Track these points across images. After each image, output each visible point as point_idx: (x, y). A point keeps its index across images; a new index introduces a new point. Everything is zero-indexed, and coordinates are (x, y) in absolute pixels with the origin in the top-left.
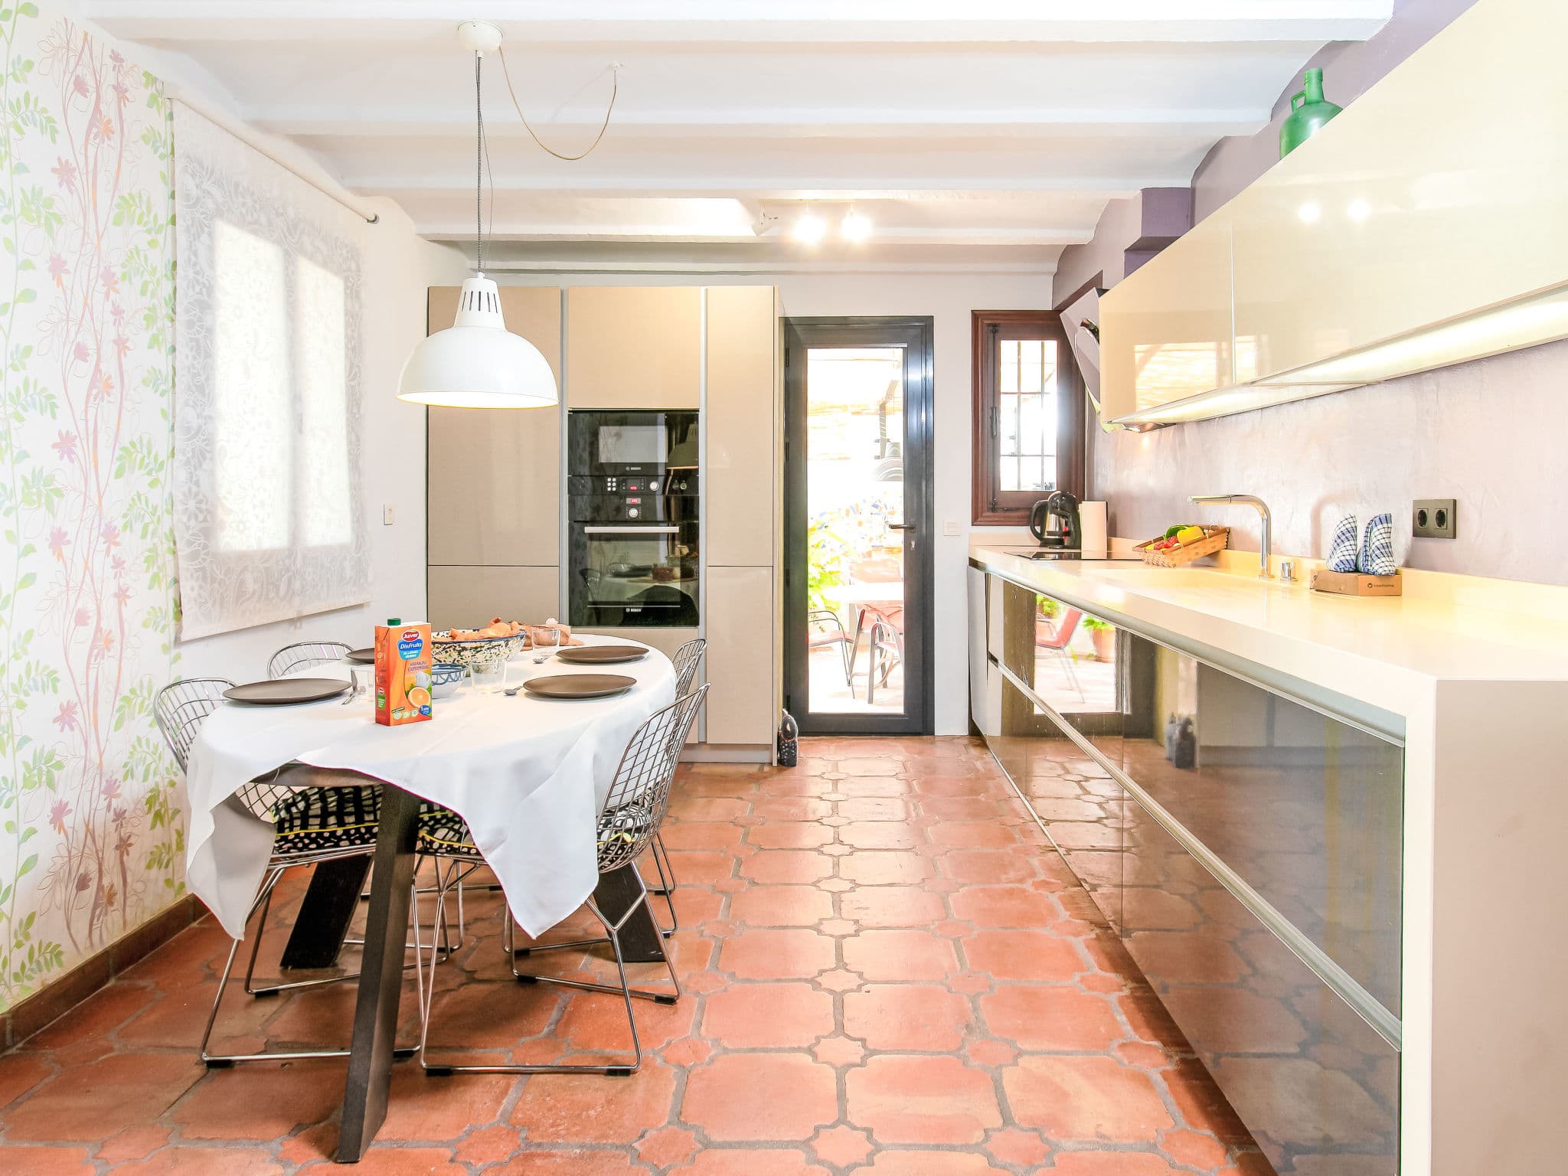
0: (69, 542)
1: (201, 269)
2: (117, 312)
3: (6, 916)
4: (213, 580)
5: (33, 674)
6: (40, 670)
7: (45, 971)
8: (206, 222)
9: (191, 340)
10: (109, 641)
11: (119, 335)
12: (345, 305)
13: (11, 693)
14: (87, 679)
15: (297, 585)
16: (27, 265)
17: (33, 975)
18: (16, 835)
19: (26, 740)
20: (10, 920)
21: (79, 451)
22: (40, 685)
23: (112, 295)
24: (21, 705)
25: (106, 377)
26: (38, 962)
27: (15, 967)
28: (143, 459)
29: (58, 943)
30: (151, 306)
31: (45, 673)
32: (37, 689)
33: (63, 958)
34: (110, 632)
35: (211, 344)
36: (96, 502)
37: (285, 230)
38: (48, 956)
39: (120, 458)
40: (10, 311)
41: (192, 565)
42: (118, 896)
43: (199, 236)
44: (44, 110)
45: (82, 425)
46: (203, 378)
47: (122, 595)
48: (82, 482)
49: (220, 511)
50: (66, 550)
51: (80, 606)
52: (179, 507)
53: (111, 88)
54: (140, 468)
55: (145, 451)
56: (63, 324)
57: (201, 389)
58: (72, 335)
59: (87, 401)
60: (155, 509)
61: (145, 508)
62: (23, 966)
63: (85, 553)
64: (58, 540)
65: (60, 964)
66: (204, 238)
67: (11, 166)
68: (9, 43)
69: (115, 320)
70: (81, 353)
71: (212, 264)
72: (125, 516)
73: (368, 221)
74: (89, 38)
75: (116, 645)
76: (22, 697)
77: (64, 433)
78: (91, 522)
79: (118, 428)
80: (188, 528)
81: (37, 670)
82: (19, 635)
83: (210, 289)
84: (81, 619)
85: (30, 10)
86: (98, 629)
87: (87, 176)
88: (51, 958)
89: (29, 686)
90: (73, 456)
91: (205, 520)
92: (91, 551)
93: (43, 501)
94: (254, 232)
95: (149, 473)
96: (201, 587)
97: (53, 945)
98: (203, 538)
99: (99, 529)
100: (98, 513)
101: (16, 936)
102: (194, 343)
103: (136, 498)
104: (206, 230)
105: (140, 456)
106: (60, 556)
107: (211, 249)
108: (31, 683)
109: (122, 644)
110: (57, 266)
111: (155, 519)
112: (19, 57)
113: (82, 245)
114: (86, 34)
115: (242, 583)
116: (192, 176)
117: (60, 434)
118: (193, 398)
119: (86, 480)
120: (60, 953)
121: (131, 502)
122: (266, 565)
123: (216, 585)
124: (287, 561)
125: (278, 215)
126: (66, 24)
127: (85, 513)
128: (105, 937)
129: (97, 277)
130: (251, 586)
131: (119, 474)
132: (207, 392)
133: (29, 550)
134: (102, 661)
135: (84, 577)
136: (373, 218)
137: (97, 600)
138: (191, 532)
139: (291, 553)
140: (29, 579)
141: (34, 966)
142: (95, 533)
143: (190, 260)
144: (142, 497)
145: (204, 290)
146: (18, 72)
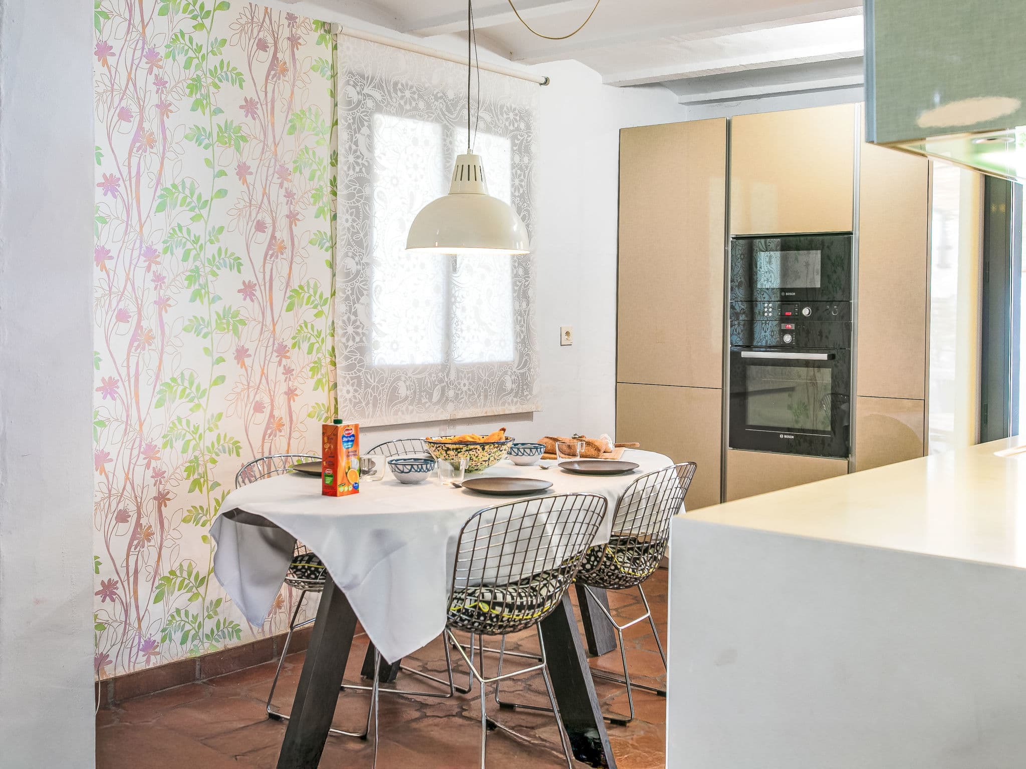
0: (250, 356)
1: (361, 153)
2: (289, 195)
3: (201, 596)
4: (367, 386)
5: (222, 442)
6: (227, 440)
7: (228, 639)
8: (366, 118)
9: (351, 208)
10: (280, 426)
11: (291, 211)
12: (512, 159)
13: (206, 453)
14: (263, 449)
15: (451, 393)
16: (222, 173)
17: (220, 640)
18: (209, 545)
19: (216, 484)
20: (204, 600)
21: (258, 293)
22: (227, 449)
23: (286, 184)
24: (214, 462)
25: (280, 241)
26: (223, 632)
27: (207, 630)
28: (309, 297)
29: (238, 623)
30: (318, 186)
31: (231, 442)
32: (225, 452)
33: (241, 634)
34: (281, 418)
35: (369, 209)
36: (271, 328)
37: (444, 109)
38: (230, 630)
39: (291, 297)
40: (209, 205)
41: (349, 374)
42: (285, 603)
43: (359, 130)
44: (234, 69)
45: (260, 276)
46: (361, 235)
47: (291, 393)
48: (261, 315)
49: (374, 334)
50: (248, 361)
51: (257, 399)
52: (339, 331)
53: (286, 40)
54: (307, 304)
55: (311, 292)
56: (247, 209)
57: (360, 244)
58: (254, 215)
59: (265, 259)
60: (319, 333)
61: (312, 333)
62: (212, 631)
63: (262, 363)
64: (241, 354)
65: (239, 638)
66: (365, 130)
67: (210, 111)
68: (209, 33)
69: (288, 201)
70: (260, 227)
71: (370, 148)
72: (293, 338)
73: (541, 84)
74: (269, 11)
75: (286, 428)
76: (214, 456)
77: (247, 282)
78: (267, 341)
79: (289, 277)
80: (346, 347)
81: (225, 439)
82: (213, 416)
83: (369, 168)
84: (259, 408)
85: (225, 6)
86: (272, 416)
87: (267, 105)
88: (232, 631)
89: (219, 450)
90: (254, 298)
91: (361, 341)
92: (267, 362)
93: (231, 328)
94: (413, 117)
95: (315, 307)
96: (356, 391)
97: (234, 624)
98: (359, 354)
99: (273, 347)
100: (272, 336)
101: (208, 611)
102: (354, 210)
103: (303, 325)
104: (366, 124)
105: (307, 295)
106: (243, 365)
107: (370, 137)
108: (220, 447)
109: (291, 428)
110: (243, 171)
111: (320, 341)
112: (216, 39)
113: (263, 153)
114: (266, 8)
115: (395, 389)
116: (354, 86)
117: (244, 283)
118: (352, 250)
119: (263, 314)
120: (240, 630)
121: (299, 328)
122: (419, 376)
123: (370, 390)
124: (440, 374)
125: (437, 99)
126: (251, 6)
127: (262, 337)
128: (273, 629)
129: (273, 174)
130: (403, 391)
131: (290, 308)
132: (365, 245)
133: (221, 360)
134: (274, 439)
135: (261, 380)
136: (543, 81)
137: (271, 396)
138: (348, 350)
139: (445, 366)
140: (222, 379)
141: (220, 633)
142: (270, 350)
143: (350, 148)
144: (308, 324)
145: (364, 169)
146: (215, 49)
